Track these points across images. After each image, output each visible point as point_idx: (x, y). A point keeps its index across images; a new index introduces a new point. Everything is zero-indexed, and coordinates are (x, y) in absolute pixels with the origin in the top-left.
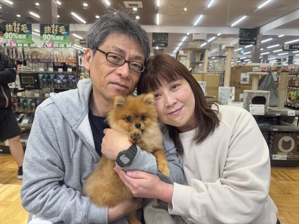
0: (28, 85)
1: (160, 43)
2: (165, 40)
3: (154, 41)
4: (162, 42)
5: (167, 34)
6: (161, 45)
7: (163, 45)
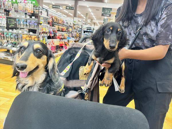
0: (11, 24)
1: (107, 14)
2: (109, 12)
3: (103, 13)
4: (108, 13)
5: (111, 9)
6: (107, 15)
7: (108, 15)
